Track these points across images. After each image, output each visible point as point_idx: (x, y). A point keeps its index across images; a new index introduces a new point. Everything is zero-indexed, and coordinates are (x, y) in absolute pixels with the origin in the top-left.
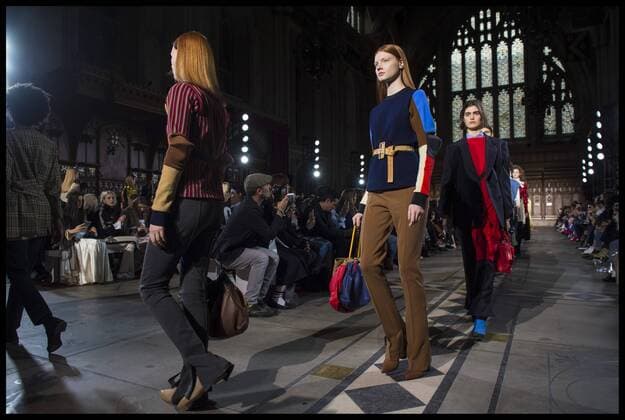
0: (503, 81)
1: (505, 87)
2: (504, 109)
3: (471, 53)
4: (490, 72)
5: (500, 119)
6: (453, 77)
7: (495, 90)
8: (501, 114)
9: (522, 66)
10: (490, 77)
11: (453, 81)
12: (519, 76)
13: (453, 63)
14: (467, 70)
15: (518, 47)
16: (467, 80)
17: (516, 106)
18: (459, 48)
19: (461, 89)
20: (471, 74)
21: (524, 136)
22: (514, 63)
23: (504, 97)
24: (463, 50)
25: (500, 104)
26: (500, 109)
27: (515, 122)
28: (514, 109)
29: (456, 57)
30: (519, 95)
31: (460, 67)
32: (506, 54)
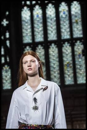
0: (66, 35)
1: (67, 40)
2: (67, 59)
3: (38, 11)
4: (55, 27)
5: (65, 68)
6: (24, 31)
7: (59, 43)
8: (65, 63)
9: (80, 23)
10: (54, 32)
11: (24, 35)
12: (78, 32)
13: (23, 19)
14: (35, 26)
15: (76, 8)
16: (35, 33)
17: (77, 57)
18: (28, 6)
19: (30, 41)
20: (39, 28)
21: (85, 82)
22: (73, 21)
23: (67, 49)
24: (31, 8)
25: (64, 55)
26: (65, 59)
27: (78, 70)
28: (76, 60)
29: (26, 14)
30: (79, 48)
31: (29, 22)
32: (67, 13)
